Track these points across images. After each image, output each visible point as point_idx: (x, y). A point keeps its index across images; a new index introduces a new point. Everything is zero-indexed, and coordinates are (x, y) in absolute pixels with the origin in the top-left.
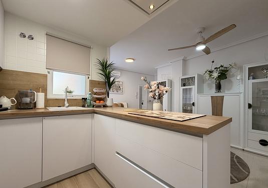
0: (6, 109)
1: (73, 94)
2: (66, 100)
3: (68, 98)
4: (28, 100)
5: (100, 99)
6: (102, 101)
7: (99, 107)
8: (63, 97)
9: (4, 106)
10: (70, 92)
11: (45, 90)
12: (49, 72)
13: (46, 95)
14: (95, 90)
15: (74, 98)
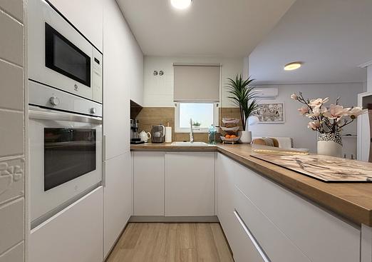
0: (143, 142)
1: (200, 127)
2: (191, 134)
3: (194, 131)
4: (158, 134)
5: (231, 133)
6: (232, 136)
7: (228, 143)
8: (189, 131)
9: (142, 140)
10: (197, 125)
11: (172, 125)
12: (176, 105)
13: (173, 129)
14: (224, 121)
15: (200, 131)
